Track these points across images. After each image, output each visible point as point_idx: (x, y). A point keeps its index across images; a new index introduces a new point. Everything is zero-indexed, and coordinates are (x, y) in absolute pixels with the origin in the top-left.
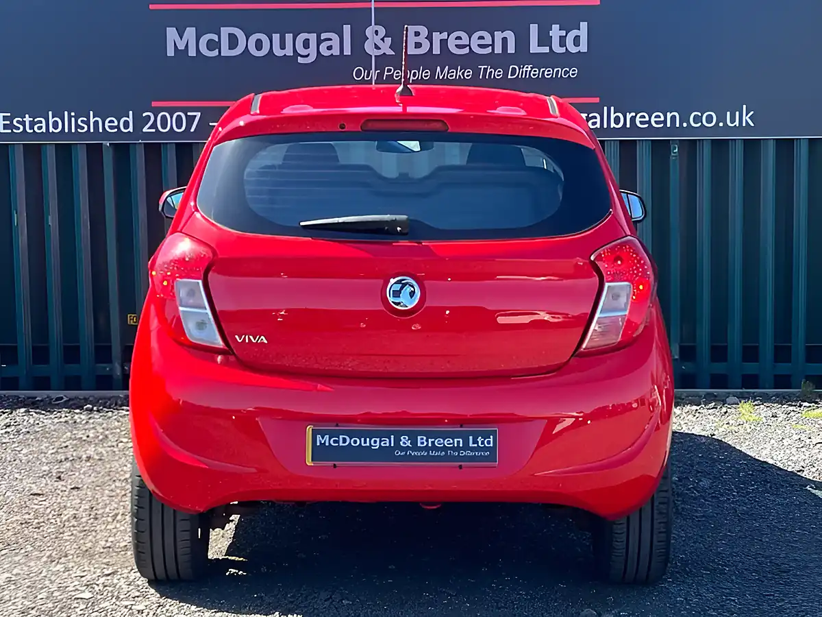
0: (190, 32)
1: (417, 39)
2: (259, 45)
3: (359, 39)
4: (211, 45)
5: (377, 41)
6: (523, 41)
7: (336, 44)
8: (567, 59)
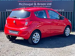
0: (21, 3)
1: (38, 4)
2: (26, 4)
4: (22, 4)
5: (35, 4)
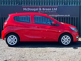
0: (25, 8)
1: (43, 9)
2: (31, 9)
3: (39, 9)
5: (40, 9)
6: (52, 9)
7: (37, 9)
8: (55, 11)
